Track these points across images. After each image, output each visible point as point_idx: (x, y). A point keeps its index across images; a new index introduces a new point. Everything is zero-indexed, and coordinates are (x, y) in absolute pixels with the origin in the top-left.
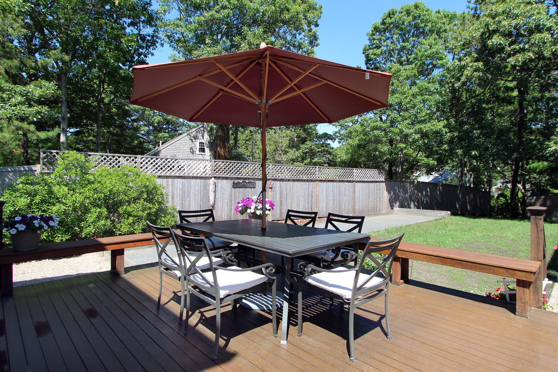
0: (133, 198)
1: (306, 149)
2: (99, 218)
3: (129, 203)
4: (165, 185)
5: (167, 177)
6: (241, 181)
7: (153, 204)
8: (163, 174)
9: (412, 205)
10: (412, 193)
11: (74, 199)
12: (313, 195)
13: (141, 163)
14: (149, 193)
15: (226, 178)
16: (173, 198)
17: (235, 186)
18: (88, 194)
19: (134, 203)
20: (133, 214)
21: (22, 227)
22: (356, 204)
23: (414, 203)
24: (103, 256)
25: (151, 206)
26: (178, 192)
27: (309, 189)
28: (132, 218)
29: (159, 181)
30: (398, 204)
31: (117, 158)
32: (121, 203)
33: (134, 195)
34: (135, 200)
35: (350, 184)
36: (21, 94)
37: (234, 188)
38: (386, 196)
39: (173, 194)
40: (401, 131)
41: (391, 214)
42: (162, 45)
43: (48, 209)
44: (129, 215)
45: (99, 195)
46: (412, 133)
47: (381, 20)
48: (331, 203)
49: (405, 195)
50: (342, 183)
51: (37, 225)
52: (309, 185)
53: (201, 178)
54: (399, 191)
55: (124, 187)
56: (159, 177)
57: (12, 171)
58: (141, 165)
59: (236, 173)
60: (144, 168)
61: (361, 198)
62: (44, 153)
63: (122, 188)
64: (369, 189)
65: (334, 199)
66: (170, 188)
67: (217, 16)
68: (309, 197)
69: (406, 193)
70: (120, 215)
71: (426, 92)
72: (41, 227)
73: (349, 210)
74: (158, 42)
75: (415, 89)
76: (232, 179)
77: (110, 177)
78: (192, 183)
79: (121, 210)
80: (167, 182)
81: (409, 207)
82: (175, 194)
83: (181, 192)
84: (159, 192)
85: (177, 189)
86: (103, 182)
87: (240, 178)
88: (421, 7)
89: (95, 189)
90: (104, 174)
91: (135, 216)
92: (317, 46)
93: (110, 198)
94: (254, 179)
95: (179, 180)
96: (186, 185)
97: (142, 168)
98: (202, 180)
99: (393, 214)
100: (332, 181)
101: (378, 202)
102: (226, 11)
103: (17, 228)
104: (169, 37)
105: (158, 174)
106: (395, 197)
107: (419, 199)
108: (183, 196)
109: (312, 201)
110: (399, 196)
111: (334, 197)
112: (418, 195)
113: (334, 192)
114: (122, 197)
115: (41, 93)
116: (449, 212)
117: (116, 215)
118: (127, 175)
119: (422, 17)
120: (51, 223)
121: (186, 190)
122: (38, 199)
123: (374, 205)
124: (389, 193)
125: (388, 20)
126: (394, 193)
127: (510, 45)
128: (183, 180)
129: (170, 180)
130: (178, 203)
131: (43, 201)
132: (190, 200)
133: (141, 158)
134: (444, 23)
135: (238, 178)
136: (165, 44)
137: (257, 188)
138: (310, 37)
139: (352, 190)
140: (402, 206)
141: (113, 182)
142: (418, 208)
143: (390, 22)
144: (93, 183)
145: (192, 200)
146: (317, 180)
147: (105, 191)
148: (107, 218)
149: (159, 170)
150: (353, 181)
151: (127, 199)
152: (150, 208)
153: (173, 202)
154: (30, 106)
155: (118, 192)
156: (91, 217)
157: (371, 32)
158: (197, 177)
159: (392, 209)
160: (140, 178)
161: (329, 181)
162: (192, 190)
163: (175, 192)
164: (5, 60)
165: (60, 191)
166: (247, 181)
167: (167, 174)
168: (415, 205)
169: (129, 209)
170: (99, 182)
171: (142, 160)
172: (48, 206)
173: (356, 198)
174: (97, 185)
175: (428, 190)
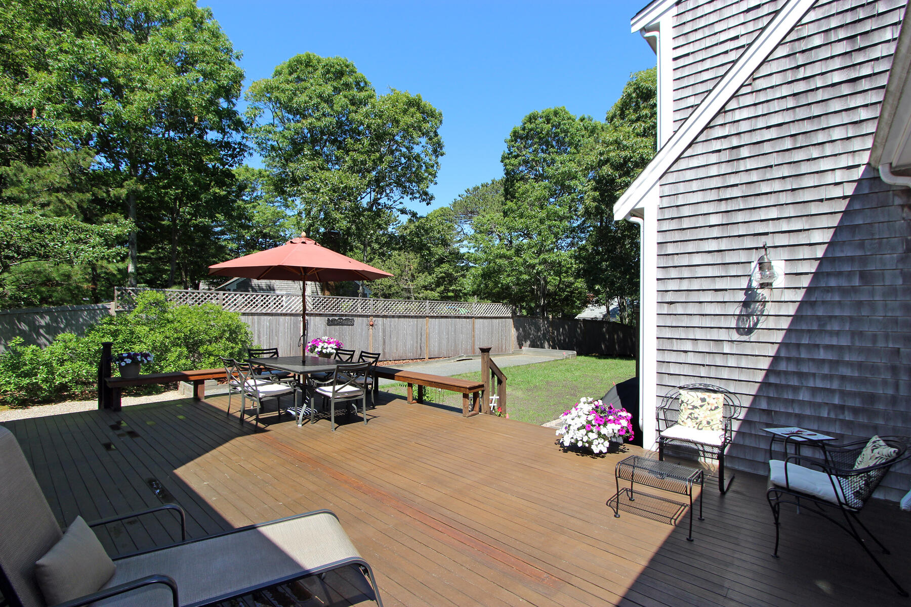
0: (215, 337)
1: (441, 273)
2: (179, 357)
3: (210, 342)
4: (250, 324)
5: (253, 314)
6: (337, 318)
7: (237, 344)
8: (247, 311)
9: (546, 345)
10: (547, 331)
11: (154, 338)
12: (423, 334)
13: (224, 299)
14: (232, 332)
15: (320, 315)
16: (259, 337)
17: (330, 323)
18: (168, 333)
19: (215, 342)
20: (214, 353)
21: (129, 361)
22: (476, 343)
23: (548, 342)
24: (184, 394)
25: (234, 345)
26: (265, 330)
27: (417, 326)
28: (213, 358)
29: (243, 318)
30: (528, 343)
31: (197, 294)
32: (202, 342)
33: (216, 334)
34: (217, 339)
35: (468, 320)
36: (98, 234)
37: (328, 325)
38: (513, 332)
39: (259, 332)
40: (525, 261)
41: (518, 354)
42: (251, 154)
43: (131, 348)
44: (210, 354)
45: (179, 335)
46: (536, 264)
47: (522, 124)
48: (444, 342)
49: (538, 333)
50: (458, 319)
51: (140, 360)
52: (417, 321)
53: (291, 315)
54: (530, 329)
55: (205, 326)
56: (244, 314)
57: (85, 310)
58: (224, 302)
59: (331, 309)
60: (226, 305)
61: (481, 336)
62: (118, 290)
63: (203, 327)
64: (492, 326)
65: (448, 337)
66: (256, 326)
67: (318, 124)
68: (417, 335)
69: (538, 331)
70: (200, 354)
71: (555, 216)
72: (142, 361)
73: (467, 349)
74: (246, 151)
75: (543, 214)
76: (326, 315)
77: (190, 316)
78: (281, 320)
79: (201, 350)
80: (253, 319)
81: (543, 347)
82: (262, 332)
83: (268, 330)
84: (243, 331)
85: (263, 328)
86: (182, 321)
87: (335, 315)
88: (562, 114)
89: (176, 329)
90: (184, 313)
91: (217, 356)
92: (442, 155)
93: (190, 338)
94: (352, 316)
95: (266, 317)
96: (274, 323)
97: (224, 305)
98: (292, 317)
99: (521, 354)
100: (446, 317)
101: (504, 341)
102: (328, 119)
103: (125, 362)
104: (259, 144)
105: (242, 311)
106: (525, 335)
107: (554, 338)
108: (271, 334)
109: (421, 340)
110: (530, 334)
111: (448, 335)
112: (553, 333)
113: (448, 329)
114: (203, 336)
115: (119, 233)
116: (575, 352)
117: (196, 355)
118: (208, 313)
119: (562, 126)
120: (149, 359)
121: (274, 327)
122: (120, 338)
123: (499, 344)
124: (517, 329)
125: (528, 126)
126: (524, 331)
127: (620, 177)
128: (271, 317)
129: (256, 317)
130: (265, 342)
131: (125, 341)
132: (278, 341)
133: (224, 294)
134: (583, 136)
135: (333, 315)
136: (255, 154)
137: (355, 325)
138: (434, 145)
139: (471, 326)
140: (533, 345)
141: (194, 322)
142: (554, 347)
143: (530, 128)
144: (172, 322)
145: (280, 338)
146: (427, 317)
147: (185, 330)
148: (187, 358)
149: (243, 307)
150: (472, 317)
151: (208, 338)
152: (232, 348)
153: (259, 341)
154: (110, 247)
155: (198, 332)
156: (172, 356)
157: (509, 138)
158: (287, 314)
159: (521, 348)
160: (222, 317)
161: (442, 317)
162: (281, 329)
163: (261, 330)
164: (77, 193)
165: (142, 330)
166: (344, 318)
167: (253, 311)
168: (550, 345)
169: (210, 348)
170: (179, 321)
171: (224, 297)
172: (131, 345)
173: (476, 336)
174: (176, 325)
175: (567, 327)
